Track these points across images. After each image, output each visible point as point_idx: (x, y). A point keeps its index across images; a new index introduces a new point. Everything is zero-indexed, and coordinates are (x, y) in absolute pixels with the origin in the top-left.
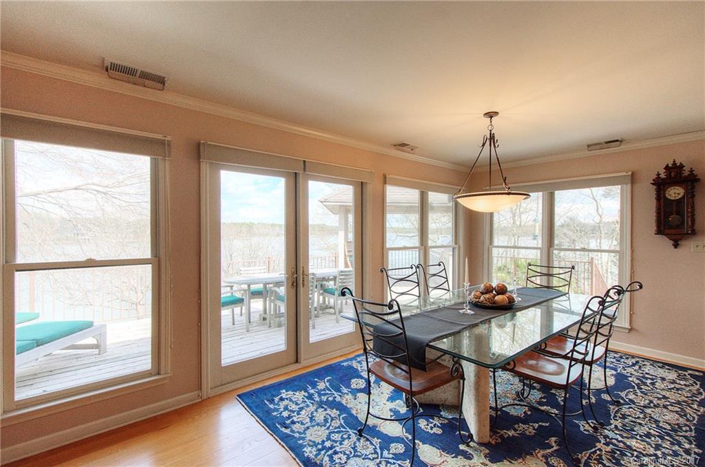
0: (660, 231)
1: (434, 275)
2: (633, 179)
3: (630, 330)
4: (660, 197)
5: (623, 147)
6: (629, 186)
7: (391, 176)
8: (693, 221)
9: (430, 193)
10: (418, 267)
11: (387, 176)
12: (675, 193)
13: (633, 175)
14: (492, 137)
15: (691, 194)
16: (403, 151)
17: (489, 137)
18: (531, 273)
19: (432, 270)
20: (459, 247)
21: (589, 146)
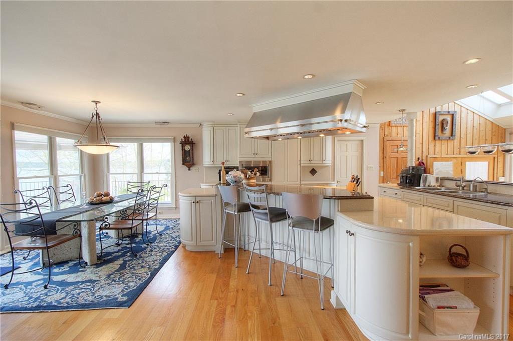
0: (183, 164)
1: (63, 193)
2: (174, 140)
3: (176, 208)
4: (183, 149)
5: (169, 125)
6: (173, 143)
7: (19, 124)
8: (193, 159)
9: (57, 138)
10: (50, 188)
11: (15, 124)
12: (188, 148)
13: (174, 138)
14: (97, 114)
15: (192, 148)
16: (30, 108)
17: (95, 114)
18: (129, 187)
19: (61, 190)
20: (85, 175)
21: (156, 122)
